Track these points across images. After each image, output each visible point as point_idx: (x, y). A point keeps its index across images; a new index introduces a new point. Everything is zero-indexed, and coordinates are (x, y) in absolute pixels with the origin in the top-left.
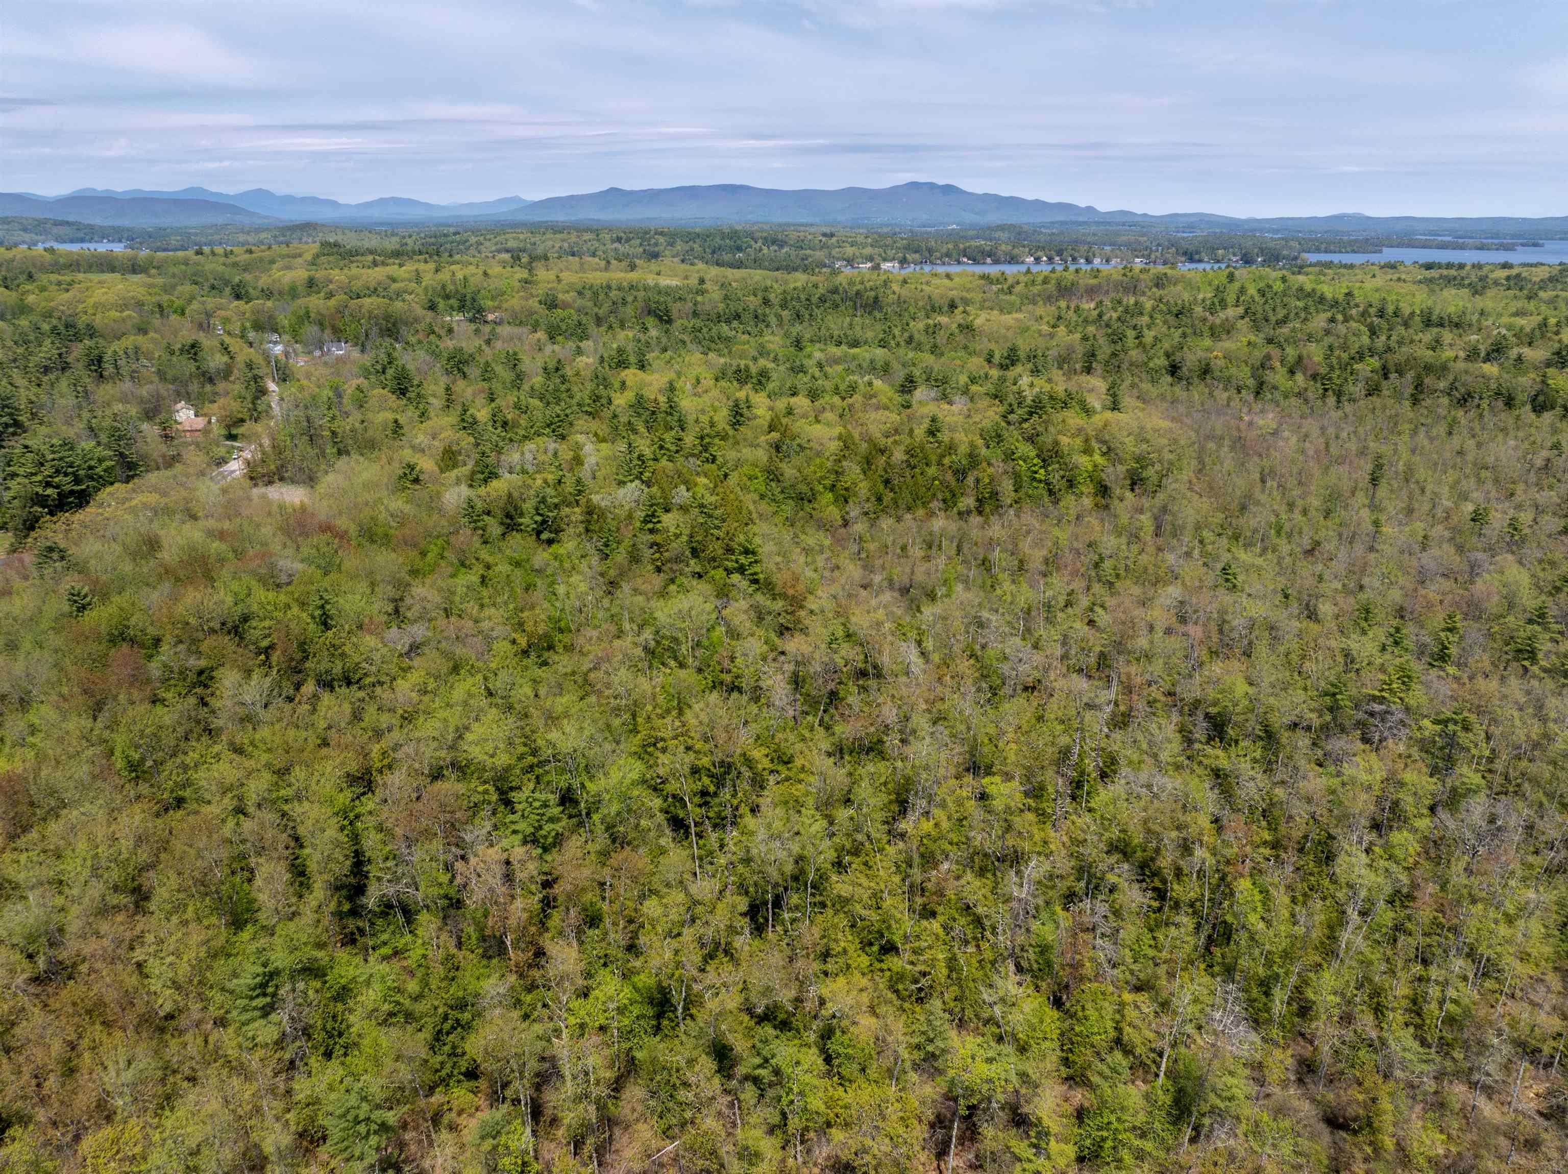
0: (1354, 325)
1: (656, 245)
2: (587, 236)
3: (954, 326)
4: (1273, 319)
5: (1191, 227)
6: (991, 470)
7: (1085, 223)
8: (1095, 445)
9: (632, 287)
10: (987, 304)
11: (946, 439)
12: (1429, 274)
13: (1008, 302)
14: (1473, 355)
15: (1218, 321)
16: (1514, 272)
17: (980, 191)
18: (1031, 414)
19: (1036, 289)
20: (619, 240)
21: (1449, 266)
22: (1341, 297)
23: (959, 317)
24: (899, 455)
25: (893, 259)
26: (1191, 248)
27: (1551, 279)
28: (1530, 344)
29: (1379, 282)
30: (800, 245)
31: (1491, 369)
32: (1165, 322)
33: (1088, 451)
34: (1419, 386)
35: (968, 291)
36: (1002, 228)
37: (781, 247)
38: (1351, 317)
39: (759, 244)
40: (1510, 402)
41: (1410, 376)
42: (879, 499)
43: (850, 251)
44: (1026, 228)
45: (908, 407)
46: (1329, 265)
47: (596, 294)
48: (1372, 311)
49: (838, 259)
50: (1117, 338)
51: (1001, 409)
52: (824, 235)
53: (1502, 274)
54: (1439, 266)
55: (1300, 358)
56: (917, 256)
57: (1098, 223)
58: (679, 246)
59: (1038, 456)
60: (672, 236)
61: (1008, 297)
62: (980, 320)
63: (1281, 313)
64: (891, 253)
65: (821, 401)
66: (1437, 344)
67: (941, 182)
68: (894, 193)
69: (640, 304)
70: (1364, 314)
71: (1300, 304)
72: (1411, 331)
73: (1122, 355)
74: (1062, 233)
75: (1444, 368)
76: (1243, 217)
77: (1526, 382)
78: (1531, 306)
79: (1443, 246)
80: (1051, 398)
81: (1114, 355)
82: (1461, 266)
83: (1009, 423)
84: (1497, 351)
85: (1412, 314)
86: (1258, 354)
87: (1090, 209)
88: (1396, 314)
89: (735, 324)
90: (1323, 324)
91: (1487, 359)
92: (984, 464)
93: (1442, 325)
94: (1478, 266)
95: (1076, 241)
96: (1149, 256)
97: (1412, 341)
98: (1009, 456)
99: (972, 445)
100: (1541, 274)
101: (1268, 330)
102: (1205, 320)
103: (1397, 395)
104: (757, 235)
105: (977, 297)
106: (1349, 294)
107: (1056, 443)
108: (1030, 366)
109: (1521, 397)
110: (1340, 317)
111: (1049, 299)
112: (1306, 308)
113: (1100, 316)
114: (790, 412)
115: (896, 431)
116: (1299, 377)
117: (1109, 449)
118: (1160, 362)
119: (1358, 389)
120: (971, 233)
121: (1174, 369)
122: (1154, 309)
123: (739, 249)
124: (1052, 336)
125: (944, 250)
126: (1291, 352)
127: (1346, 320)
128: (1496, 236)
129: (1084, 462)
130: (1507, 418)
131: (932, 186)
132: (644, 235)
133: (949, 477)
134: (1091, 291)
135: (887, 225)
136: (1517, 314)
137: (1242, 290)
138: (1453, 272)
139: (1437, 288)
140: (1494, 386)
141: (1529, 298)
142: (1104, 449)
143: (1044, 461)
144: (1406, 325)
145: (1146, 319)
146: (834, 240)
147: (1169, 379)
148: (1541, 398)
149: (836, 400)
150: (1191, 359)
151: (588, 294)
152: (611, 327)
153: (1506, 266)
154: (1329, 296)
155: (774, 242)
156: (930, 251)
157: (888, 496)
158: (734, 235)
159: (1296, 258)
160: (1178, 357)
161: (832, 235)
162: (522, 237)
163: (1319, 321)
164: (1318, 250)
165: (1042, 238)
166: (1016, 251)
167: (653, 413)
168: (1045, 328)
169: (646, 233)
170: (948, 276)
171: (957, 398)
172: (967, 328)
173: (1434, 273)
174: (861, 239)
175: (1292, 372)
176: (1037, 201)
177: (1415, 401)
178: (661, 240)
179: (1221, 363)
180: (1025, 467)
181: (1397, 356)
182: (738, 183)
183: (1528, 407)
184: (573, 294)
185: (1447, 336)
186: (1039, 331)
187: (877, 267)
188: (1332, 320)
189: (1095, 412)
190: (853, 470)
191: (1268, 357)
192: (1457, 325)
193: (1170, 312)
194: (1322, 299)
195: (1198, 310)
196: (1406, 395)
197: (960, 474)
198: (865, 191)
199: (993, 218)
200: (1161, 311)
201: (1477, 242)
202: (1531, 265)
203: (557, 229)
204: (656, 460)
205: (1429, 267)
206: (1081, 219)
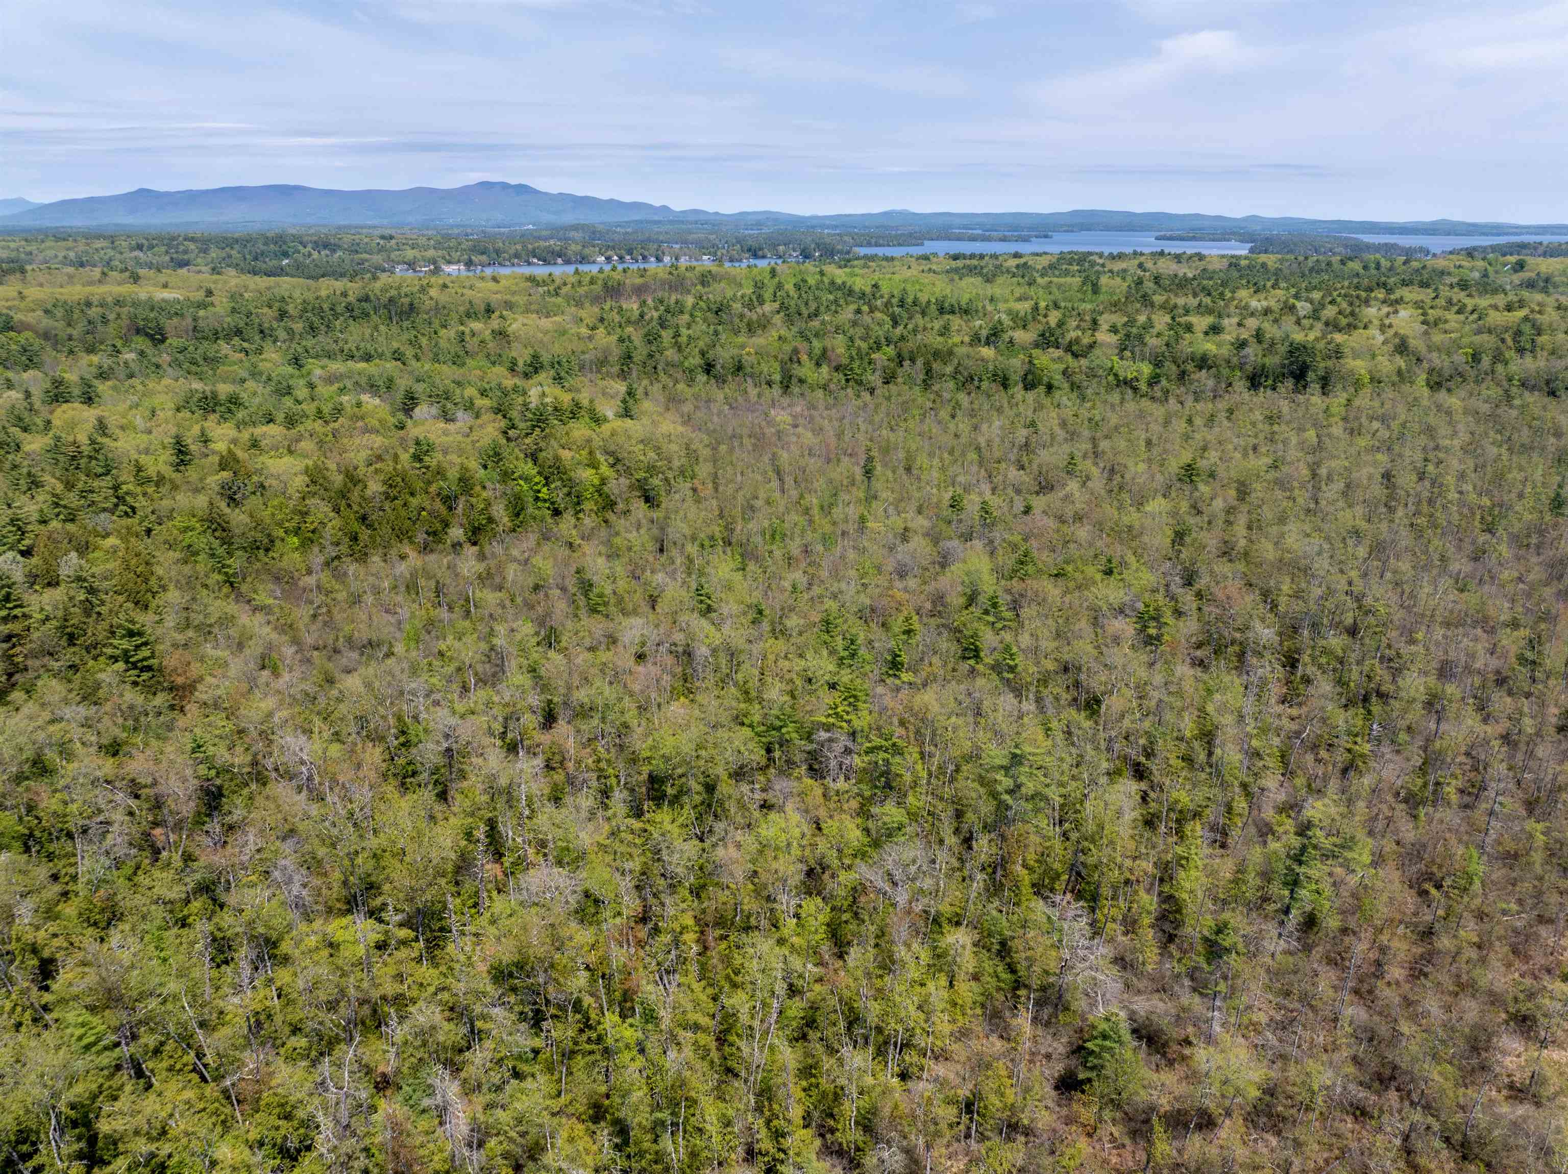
0: (878, 315)
1: (186, 252)
2: (98, 244)
3: (488, 332)
4: (805, 313)
5: (759, 224)
6: (484, 494)
7: (659, 222)
8: (601, 458)
9: (118, 303)
10: (533, 307)
11: (434, 463)
12: (954, 264)
13: (555, 305)
14: (976, 340)
15: (755, 317)
16: (1022, 261)
17: (555, 191)
18: (533, 427)
19: (581, 291)
20: (140, 247)
21: (972, 256)
22: (868, 290)
23: (495, 323)
24: (375, 487)
25: (459, 261)
26: (755, 245)
27: (1052, 267)
28: (1024, 327)
29: (914, 272)
30: (354, 249)
31: (987, 352)
32: (705, 320)
33: (594, 465)
34: (929, 372)
35: (514, 293)
36: (575, 228)
37: (334, 251)
38: (876, 308)
39: (309, 248)
40: (1005, 384)
41: (920, 362)
42: (355, 538)
43: (410, 254)
44: (600, 227)
45: (402, 428)
46: (872, 258)
47: (69, 312)
48: (895, 301)
49: (398, 263)
50: (651, 338)
51: (503, 424)
52: (383, 237)
53: (1012, 263)
54: (964, 257)
55: (825, 351)
56: (484, 258)
57: (671, 222)
58: (214, 253)
59: (539, 473)
60: (204, 243)
61: (553, 299)
62: (517, 324)
63: (813, 306)
64: (456, 255)
65: (301, 428)
66: (945, 331)
67: (513, 181)
68: (464, 194)
69: (125, 322)
70: (888, 304)
71: (831, 297)
72: (927, 319)
73: (657, 355)
74: (635, 232)
75: (951, 353)
76: (808, 214)
77: (1016, 364)
78: (1032, 292)
79: (973, 239)
80: (556, 409)
81: (651, 356)
82: (982, 257)
83: (509, 439)
84: (994, 336)
85: (929, 302)
86: (787, 348)
87: (665, 208)
88: (915, 303)
89: (236, 341)
90: (851, 316)
91: (988, 343)
92: (478, 488)
93: (953, 312)
94: (995, 256)
95: (649, 240)
96: (715, 254)
97: (925, 329)
98: (506, 476)
99: (464, 468)
100: (1044, 261)
101: (800, 324)
102: (742, 316)
103: (910, 381)
104: (306, 239)
105: (521, 300)
106: (876, 286)
107: (557, 458)
108: (552, 373)
109: (1015, 377)
110: (865, 308)
111: (596, 300)
112: (836, 301)
113: (642, 316)
114: (255, 444)
115: (379, 458)
116: (825, 369)
117: (618, 460)
118: (696, 361)
119: (875, 379)
120: (544, 233)
121: (708, 368)
122: (694, 307)
123: (286, 255)
124: (590, 338)
125: (512, 251)
126: (817, 344)
127: (871, 311)
128: (1015, 228)
129: (587, 475)
130: (1001, 397)
131: (505, 186)
132: (170, 241)
133: (438, 505)
134: (639, 290)
135: (458, 226)
136: (1020, 299)
137: (780, 286)
138: (975, 262)
139: (956, 277)
140: (991, 368)
141: (1030, 284)
142: (611, 460)
143: (546, 478)
144: (924, 314)
145: (686, 317)
146: (393, 242)
147: (704, 378)
148: (1030, 377)
149: (318, 425)
150: (724, 355)
151: (59, 313)
152: (71, 352)
153: (1016, 255)
154: (856, 289)
155: (325, 246)
156: (498, 252)
157: (365, 535)
158: (280, 239)
159: (848, 253)
160: (711, 355)
161: (391, 237)
162: (12, 245)
163: (847, 314)
164: (869, 244)
165: (616, 237)
166: (587, 251)
167: (74, 458)
168: (584, 331)
169: (173, 239)
170: (495, 279)
171: (460, 414)
172: (501, 334)
173: (959, 263)
174: (422, 241)
175: (818, 365)
176: (611, 201)
177: (926, 385)
178: (192, 246)
179: (753, 359)
180: (525, 487)
181: (910, 344)
182: (292, 183)
183: (1021, 385)
184: (40, 313)
185: (956, 322)
186: (578, 334)
187: (437, 271)
188: (858, 311)
189: (606, 420)
190: (320, 509)
191: (796, 351)
192: (966, 312)
193: (709, 309)
194: (851, 292)
195: (737, 306)
196: (919, 382)
197: (449, 501)
198: (432, 191)
199: (569, 218)
200: (701, 309)
201: (1001, 234)
202: (1037, 255)
203: (60, 236)
204: (44, 522)
205: (956, 258)
206: (656, 218)
